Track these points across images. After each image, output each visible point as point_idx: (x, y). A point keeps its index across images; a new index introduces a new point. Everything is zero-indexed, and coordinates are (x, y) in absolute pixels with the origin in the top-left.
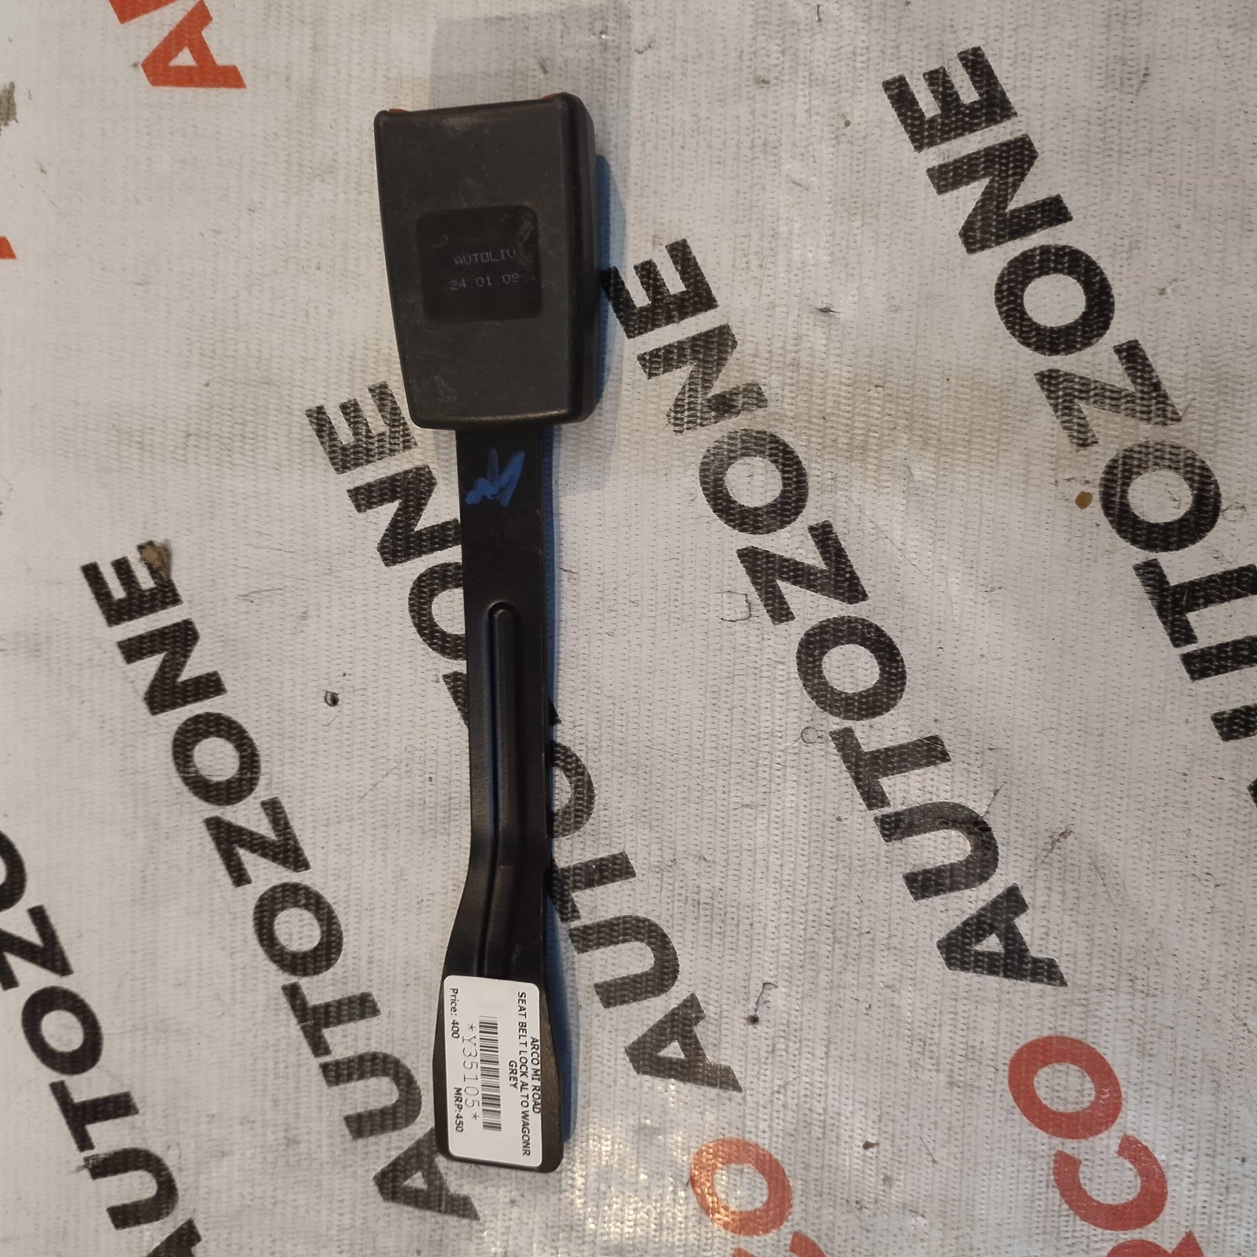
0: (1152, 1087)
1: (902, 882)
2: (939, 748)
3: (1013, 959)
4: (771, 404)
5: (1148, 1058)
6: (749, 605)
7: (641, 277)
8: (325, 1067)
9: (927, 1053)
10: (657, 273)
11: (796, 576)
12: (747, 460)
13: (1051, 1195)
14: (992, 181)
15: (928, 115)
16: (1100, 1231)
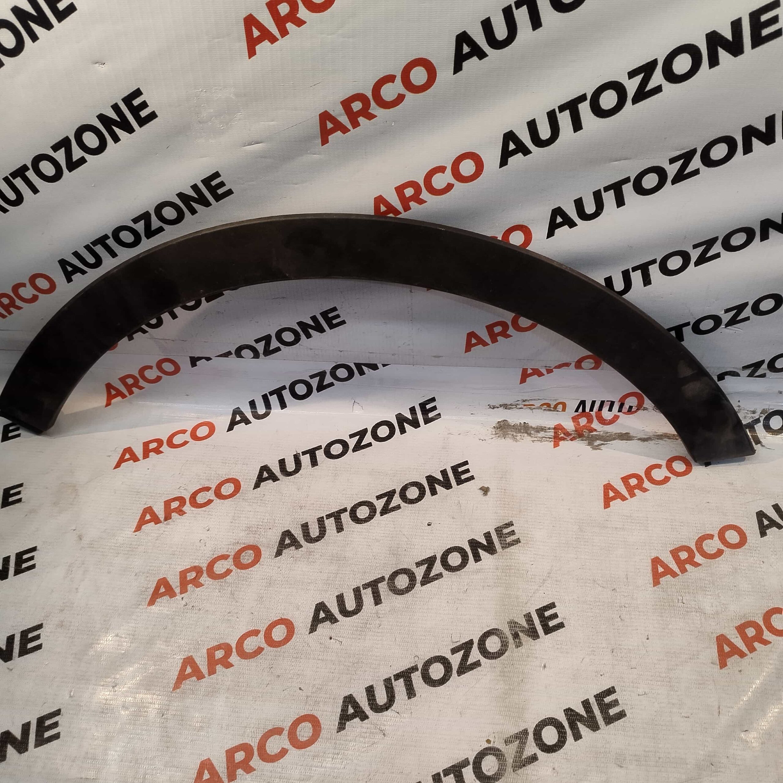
0: (304, 759)
1: (371, 684)
2: (412, 696)
3: (346, 717)
4: (517, 649)
5: (313, 758)
6: (456, 642)
7: (553, 614)
8: (323, 517)
9: (317, 690)
10: (555, 619)
11: (465, 655)
12: (500, 642)
13: (270, 726)
14: (586, 718)
15: (605, 699)
16: (258, 741)
